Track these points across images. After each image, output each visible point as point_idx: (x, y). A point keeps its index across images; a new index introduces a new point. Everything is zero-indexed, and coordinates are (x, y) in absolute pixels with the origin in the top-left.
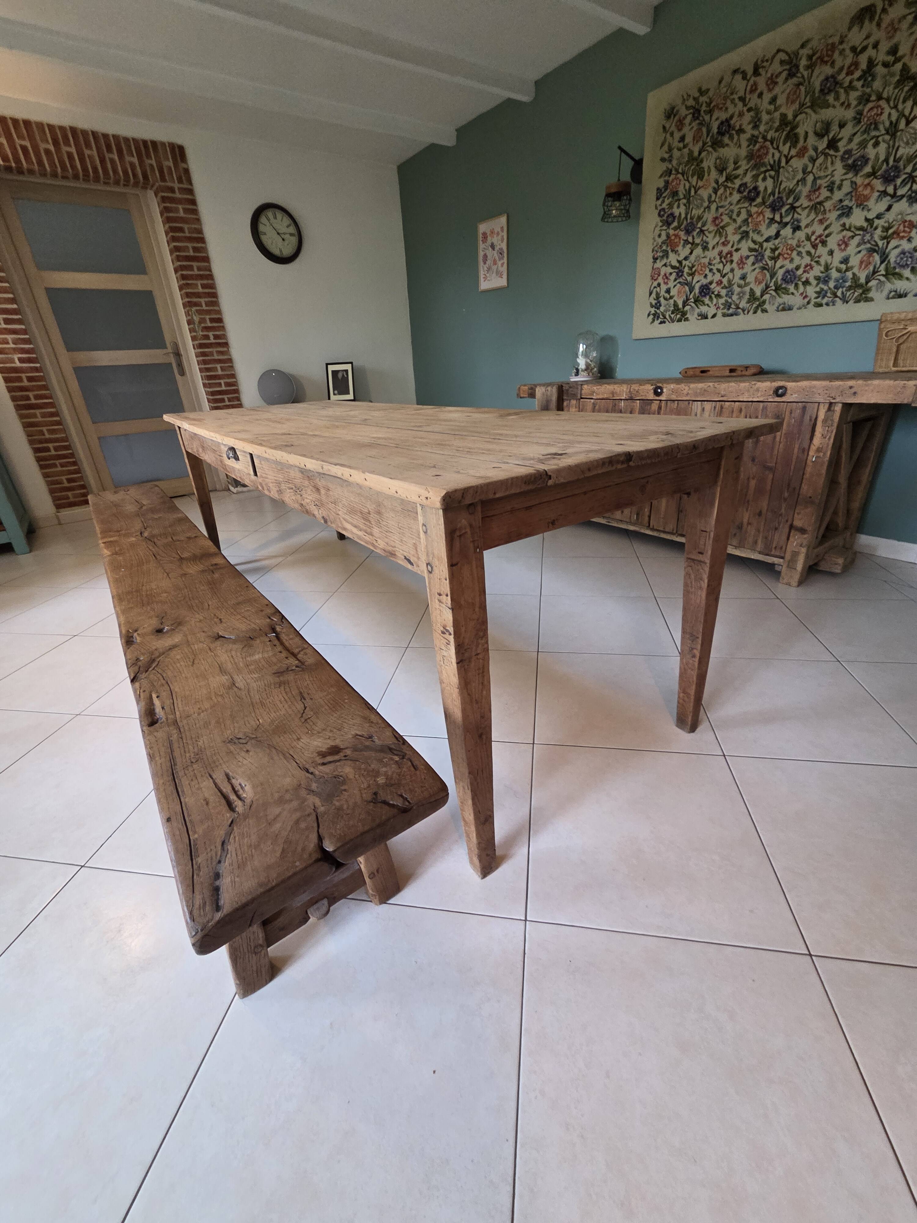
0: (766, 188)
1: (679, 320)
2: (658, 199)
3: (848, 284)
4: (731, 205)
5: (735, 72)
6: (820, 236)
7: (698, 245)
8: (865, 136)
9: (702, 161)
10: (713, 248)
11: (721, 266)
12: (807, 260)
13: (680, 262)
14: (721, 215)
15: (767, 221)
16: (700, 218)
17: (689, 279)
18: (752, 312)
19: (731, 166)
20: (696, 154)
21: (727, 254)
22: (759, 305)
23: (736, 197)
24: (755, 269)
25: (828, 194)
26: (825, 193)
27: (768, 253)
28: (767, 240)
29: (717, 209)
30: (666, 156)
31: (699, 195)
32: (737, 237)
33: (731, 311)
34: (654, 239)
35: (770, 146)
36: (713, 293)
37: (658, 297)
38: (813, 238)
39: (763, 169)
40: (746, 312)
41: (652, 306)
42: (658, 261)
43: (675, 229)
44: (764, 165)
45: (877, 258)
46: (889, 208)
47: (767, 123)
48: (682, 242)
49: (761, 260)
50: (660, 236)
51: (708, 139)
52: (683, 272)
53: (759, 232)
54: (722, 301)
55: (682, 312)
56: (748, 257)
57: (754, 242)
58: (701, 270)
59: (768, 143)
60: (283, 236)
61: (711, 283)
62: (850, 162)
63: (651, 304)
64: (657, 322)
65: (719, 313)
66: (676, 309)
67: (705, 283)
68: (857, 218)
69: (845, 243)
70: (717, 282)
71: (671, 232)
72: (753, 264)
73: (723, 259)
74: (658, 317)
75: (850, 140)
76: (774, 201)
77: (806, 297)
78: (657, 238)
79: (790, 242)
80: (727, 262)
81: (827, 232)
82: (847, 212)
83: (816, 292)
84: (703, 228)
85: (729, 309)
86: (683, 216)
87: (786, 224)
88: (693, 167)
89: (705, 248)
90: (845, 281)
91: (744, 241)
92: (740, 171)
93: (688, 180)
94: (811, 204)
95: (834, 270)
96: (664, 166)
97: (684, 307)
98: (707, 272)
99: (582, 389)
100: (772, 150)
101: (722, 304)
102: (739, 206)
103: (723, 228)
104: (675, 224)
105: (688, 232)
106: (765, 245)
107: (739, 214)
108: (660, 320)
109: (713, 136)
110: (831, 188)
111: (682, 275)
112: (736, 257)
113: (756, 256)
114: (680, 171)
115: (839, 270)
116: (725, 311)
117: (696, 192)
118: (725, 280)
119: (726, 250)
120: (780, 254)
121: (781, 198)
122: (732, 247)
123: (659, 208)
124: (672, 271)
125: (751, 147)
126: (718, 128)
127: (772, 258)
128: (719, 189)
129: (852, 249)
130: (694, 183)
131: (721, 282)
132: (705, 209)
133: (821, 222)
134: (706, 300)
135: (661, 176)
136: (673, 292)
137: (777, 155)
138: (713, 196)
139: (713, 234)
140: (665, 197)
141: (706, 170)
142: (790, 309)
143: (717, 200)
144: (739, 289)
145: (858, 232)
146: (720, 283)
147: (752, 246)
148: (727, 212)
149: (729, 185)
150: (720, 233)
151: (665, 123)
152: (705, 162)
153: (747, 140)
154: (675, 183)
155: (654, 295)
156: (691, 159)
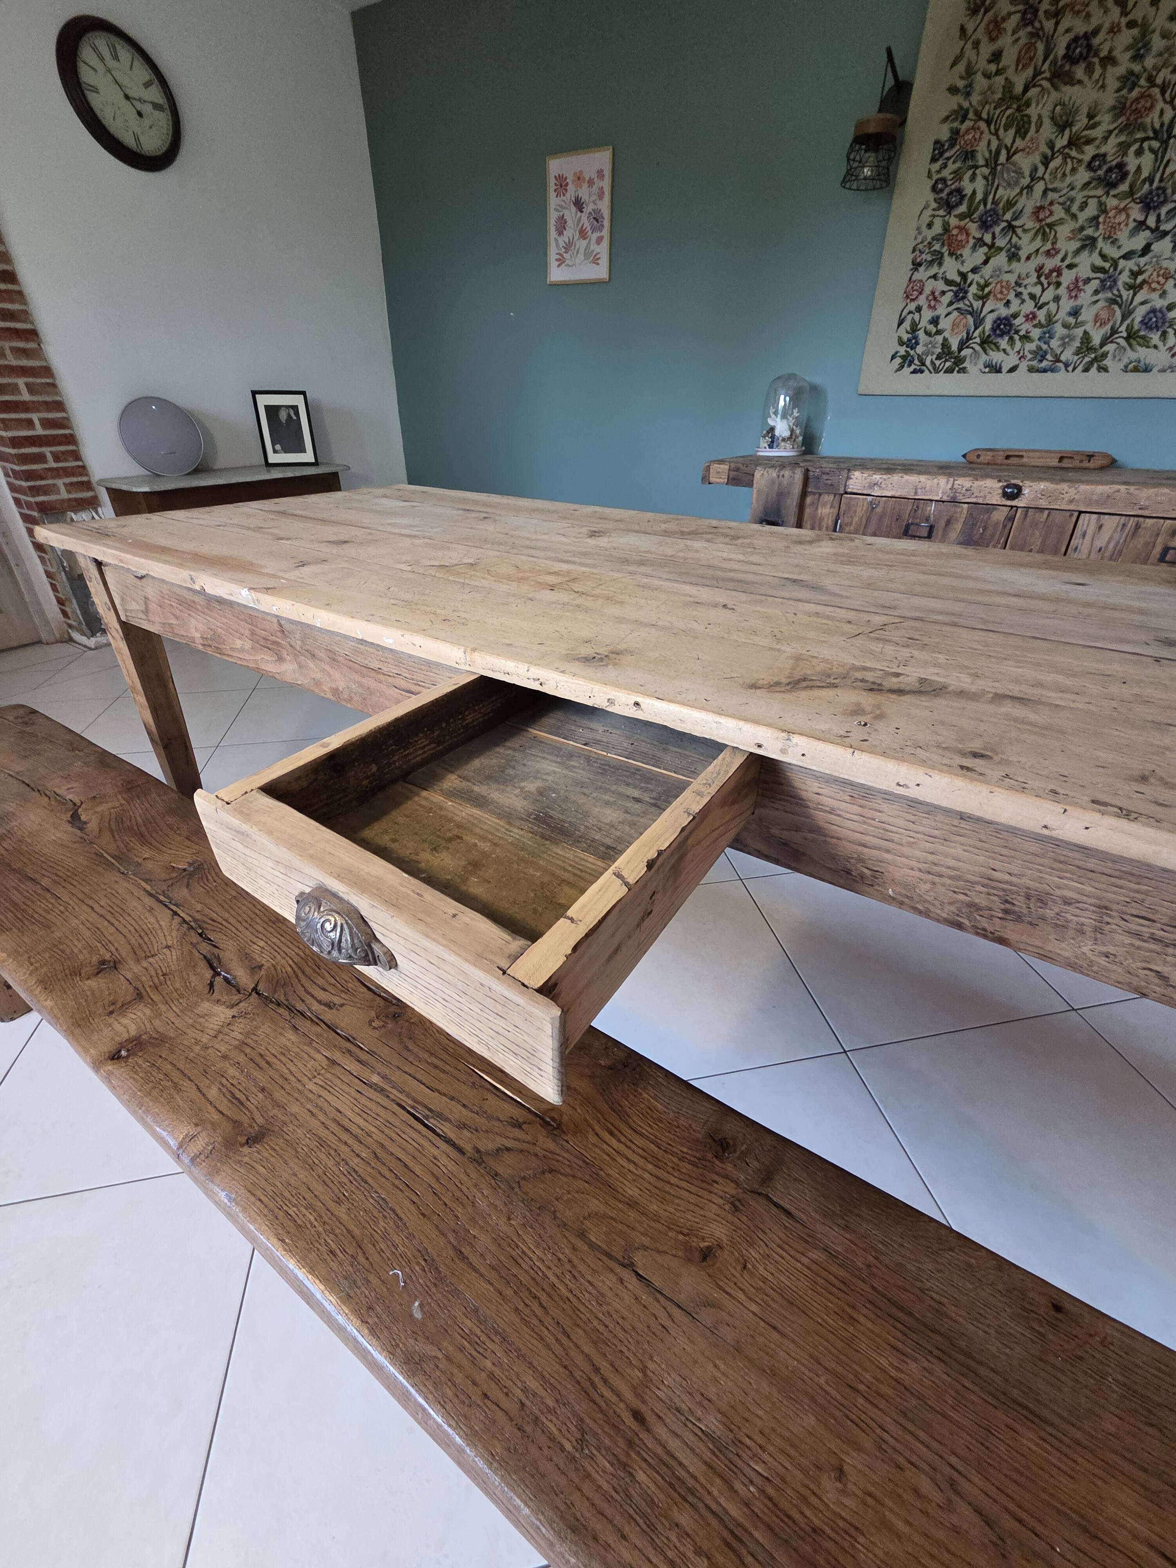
0: (1139, 168)
1: (950, 371)
2: (934, 160)
4: (1072, 189)
7: (1001, 249)
9: (1028, 104)
10: (1028, 258)
11: (1037, 290)
13: (963, 276)
14: (1051, 204)
15: (1132, 225)
16: (1010, 204)
17: (977, 304)
18: (1080, 368)
19: (1082, 121)
20: (1019, 89)
21: (1051, 271)
22: (1096, 359)
23: (1083, 175)
24: (1097, 301)
27: (1125, 278)
28: (1127, 256)
29: (1045, 192)
30: (961, 84)
31: (1014, 164)
32: (1075, 245)
33: (1044, 364)
34: (918, 229)
35: (1159, 96)
36: (1017, 332)
37: (914, 328)
39: (1139, 135)
40: (1070, 368)
41: (901, 343)
42: (922, 269)
43: (961, 217)
44: (1142, 127)
47: (1160, 54)
48: (972, 241)
49: (1111, 288)
50: (930, 226)
51: (1046, 66)
52: (966, 292)
54: (1030, 346)
55: (956, 358)
56: (1088, 280)
57: (1104, 257)
58: (1001, 292)
59: (1156, 91)
60: (139, 106)
61: (1015, 316)
63: (900, 338)
64: (907, 370)
65: (1024, 366)
66: (946, 352)
67: (1003, 316)
70: (1027, 316)
71: (953, 221)
72: (1096, 292)
73: (1043, 279)
74: (911, 363)
76: (1151, 192)
78: (924, 228)
79: (1165, 264)
80: (1049, 284)
84: (1014, 223)
85: (1041, 361)
86: (979, 196)
87: (1165, 234)
88: (1009, 112)
89: (1013, 256)
91: (1085, 254)
92: (1098, 133)
93: (996, 134)
96: (954, 102)
97: (960, 349)
98: (1011, 296)
99: (848, 478)
100: (1160, 104)
101: (1030, 352)
102: (1086, 193)
103: (1051, 226)
104: (963, 208)
105: (985, 226)
106: (1122, 263)
107: (1083, 206)
108: (913, 367)
109: (1054, 62)
111: (963, 298)
112: (1067, 278)
113: (1102, 281)
114: (984, 115)
116: (1035, 363)
117: (1009, 158)
118: (1041, 314)
119: (1050, 264)
120: (1144, 282)
121: (1164, 190)
122: (1063, 260)
123: (935, 177)
124: (947, 288)
125: (1124, 92)
126: (1068, 48)
127: (1130, 287)
128: (1053, 158)
130: (1008, 141)
131: (1035, 317)
132: (1022, 190)
134: (1003, 343)
135: (946, 119)
136: (944, 324)
137: (1169, 114)
138: (1041, 169)
139: (1030, 235)
140: (948, 159)
141: (1034, 119)
142: (1147, 369)
143: (1047, 176)
144: (1065, 331)
146: (1031, 317)
148: (1061, 200)
149: (1074, 153)
150: (1044, 234)
151: (965, 20)
152: (1033, 105)
153: (1118, 79)
154: (970, 136)
155: (907, 325)
156: (1009, 96)
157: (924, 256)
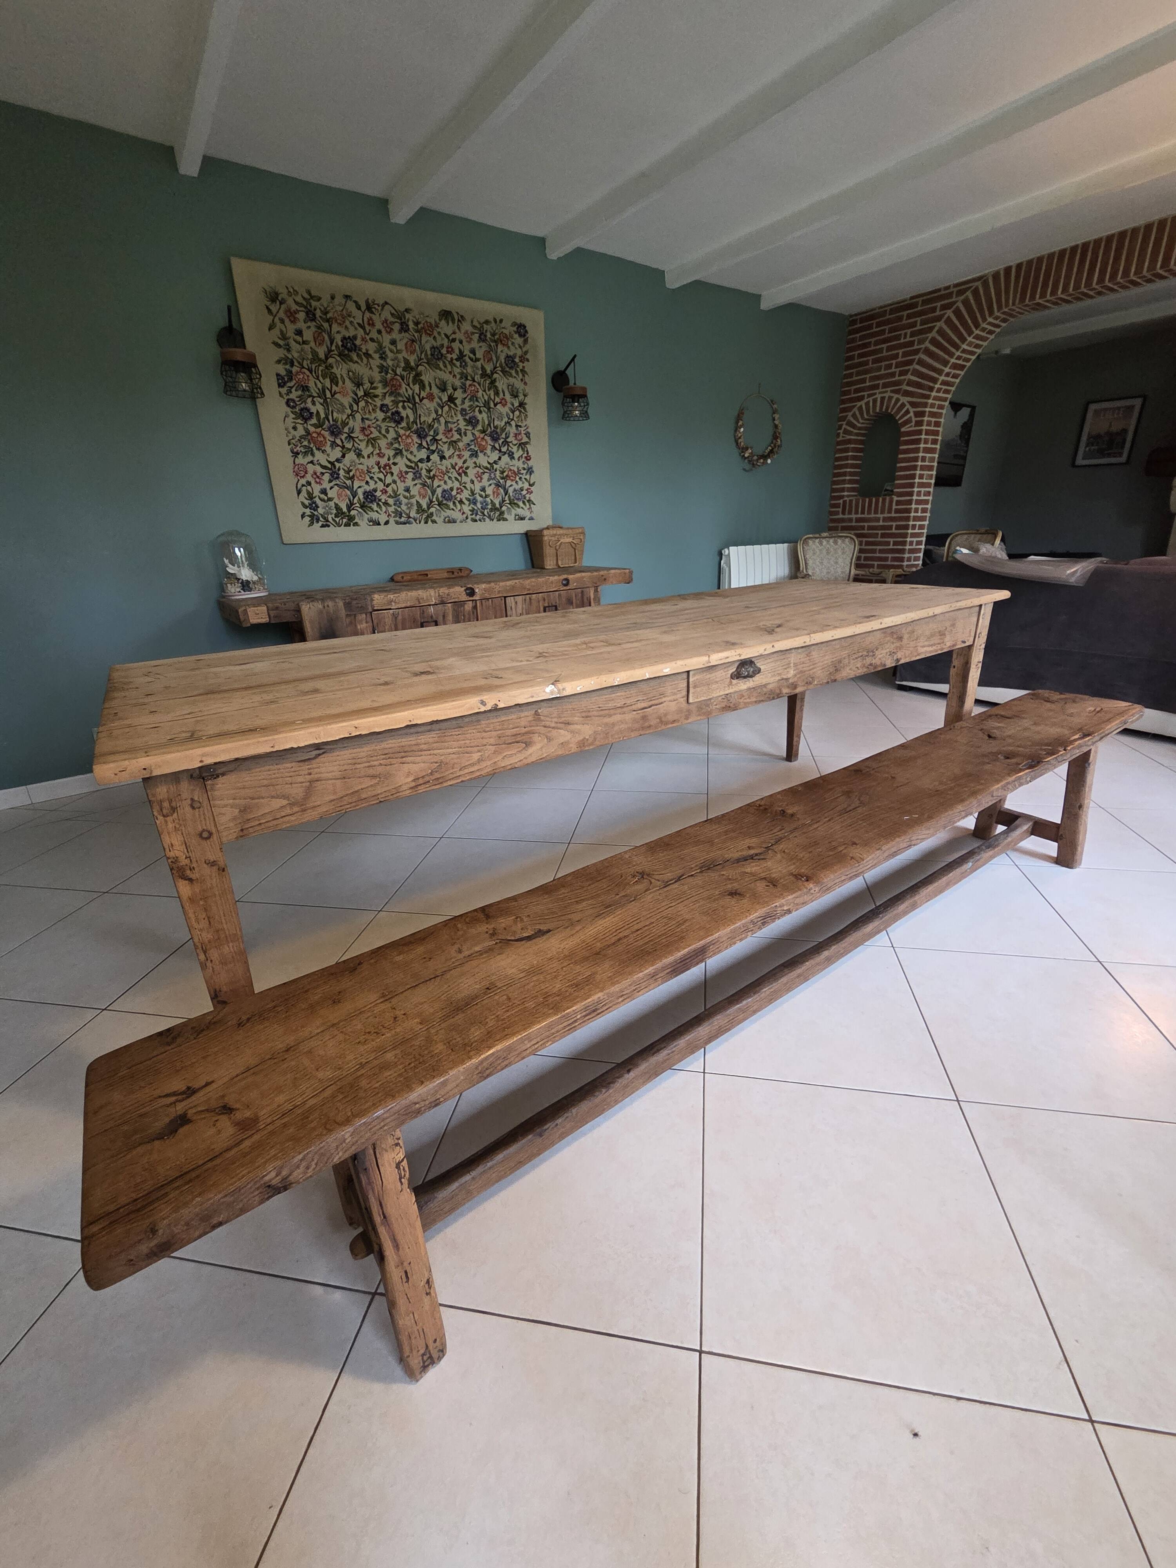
0: (407, 416)
1: (347, 525)
2: (281, 386)
3: (489, 507)
4: (377, 420)
5: (347, 297)
6: (461, 468)
7: (350, 450)
8: (472, 403)
9: (331, 366)
10: (369, 457)
11: (381, 476)
12: (457, 484)
13: (332, 463)
14: (369, 427)
15: (416, 445)
16: (344, 424)
17: (349, 482)
18: (423, 522)
19: (367, 385)
20: (322, 356)
21: (385, 465)
22: (428, 517)
23: (380, 415)
24: (416, 484)
25: (459, 437)
26: (456, 435)
27: (424, 472)
28: (421, 461)
29: (363, 419)
30: (280, 342)
31: (336, 399)
32: (391, 452)
33: (403, 519)
34: (288, 430)
35: (401, 381)
36: (380, 500)
37: (310, 496)
38: (456, 466)
39: (400, 398)
40: (418, 521)
41: (306, 507)
42: (300, 456)
43: (315, 426)
44: (399, 395)
45: (502, 491)
46: (500, 458)
48: (329, 443)
49: (419, 478)
50: (295, 428)
51: (333, 348)
52: (338, 474)
53: (411, 453)
54: (391, 509)
55: (348, 516)
56: (406, 473)
57: (409, 460)
58: (361, 476)
59: (398, 377)
61: (375, 490)
62: (467, 418)
63: (302, 503)
64: (318, 525)
65: (392, 520)
66: (339, 512)
67: (368, 490)
69: (478, 476)
70: (381, 491)
71: (311, 429)
72: (414, 479)
73: (382, 469)
74: (318, 520)
75: (463, 402)
76: (418, 429)
77: (464, 513)
78: (292, 431)
79: (440, 467)
80: (387, 473)
81: (465, 465)
82: (475, 454)
83: (470, 510)
84: (352, 435)
85: (401, 518)
86: (323, 416)
87: (433, 452)
88: (321, 368)
89: (359, 455)
90: (487, 504)
91: (400, 459)
92: (378, 392)
93: (318, 379)
94: (449, 441)
95: (477, 495)
96: (281, 353)
97: (349, 511)
98: (368, 479)
100: (403, 386)
101: (393, 512)
102: (386, 424)
103: (374, 439)
104: (314, 421)
105: (334, 434)
106: (420, 465)
107: (387, 431)
108: (320, 523)
109: (337, 347)
110: (459, 432)
111: (338, 478)
112: (395, 470)
113: (414, 473)
114: (305, 366)
115: (481, 496)
116: (397, 519)
117: (332, 396)
118: (389, 489)
119: (383, 461)
120: (434, 475)
121: (424, 429)
122: (389, 460)
123: (286, 397)
124: (324, 471)
125: (383, 374)
126: (342, 341)
127: (429, 478)
128: (359, 401)
129: (485, 482)
130: (328, 385)
131: (386, 492)
132: (348, 416)
133: (460, 456)
134: (374, 506)
135: (279, 362)
136: (331, 494)
137: (410, 392)
138: (355, 406)
139: (364, 442)
140: (291, 387)
141: (339, 376)
142: (454, 521)
143: (360, 411)
144: (406, 501)
145: (486, 470)
146: (384, 492)
147: (409, 463)
148: (374, 426)
149: (370, 400)
150: (372, 443)
151: (268, 303)
152: (335, 368)
153: (378, 367)
154: (301, 376)
155: (304, 494)
156: (315, 357)
157: (301, 449)
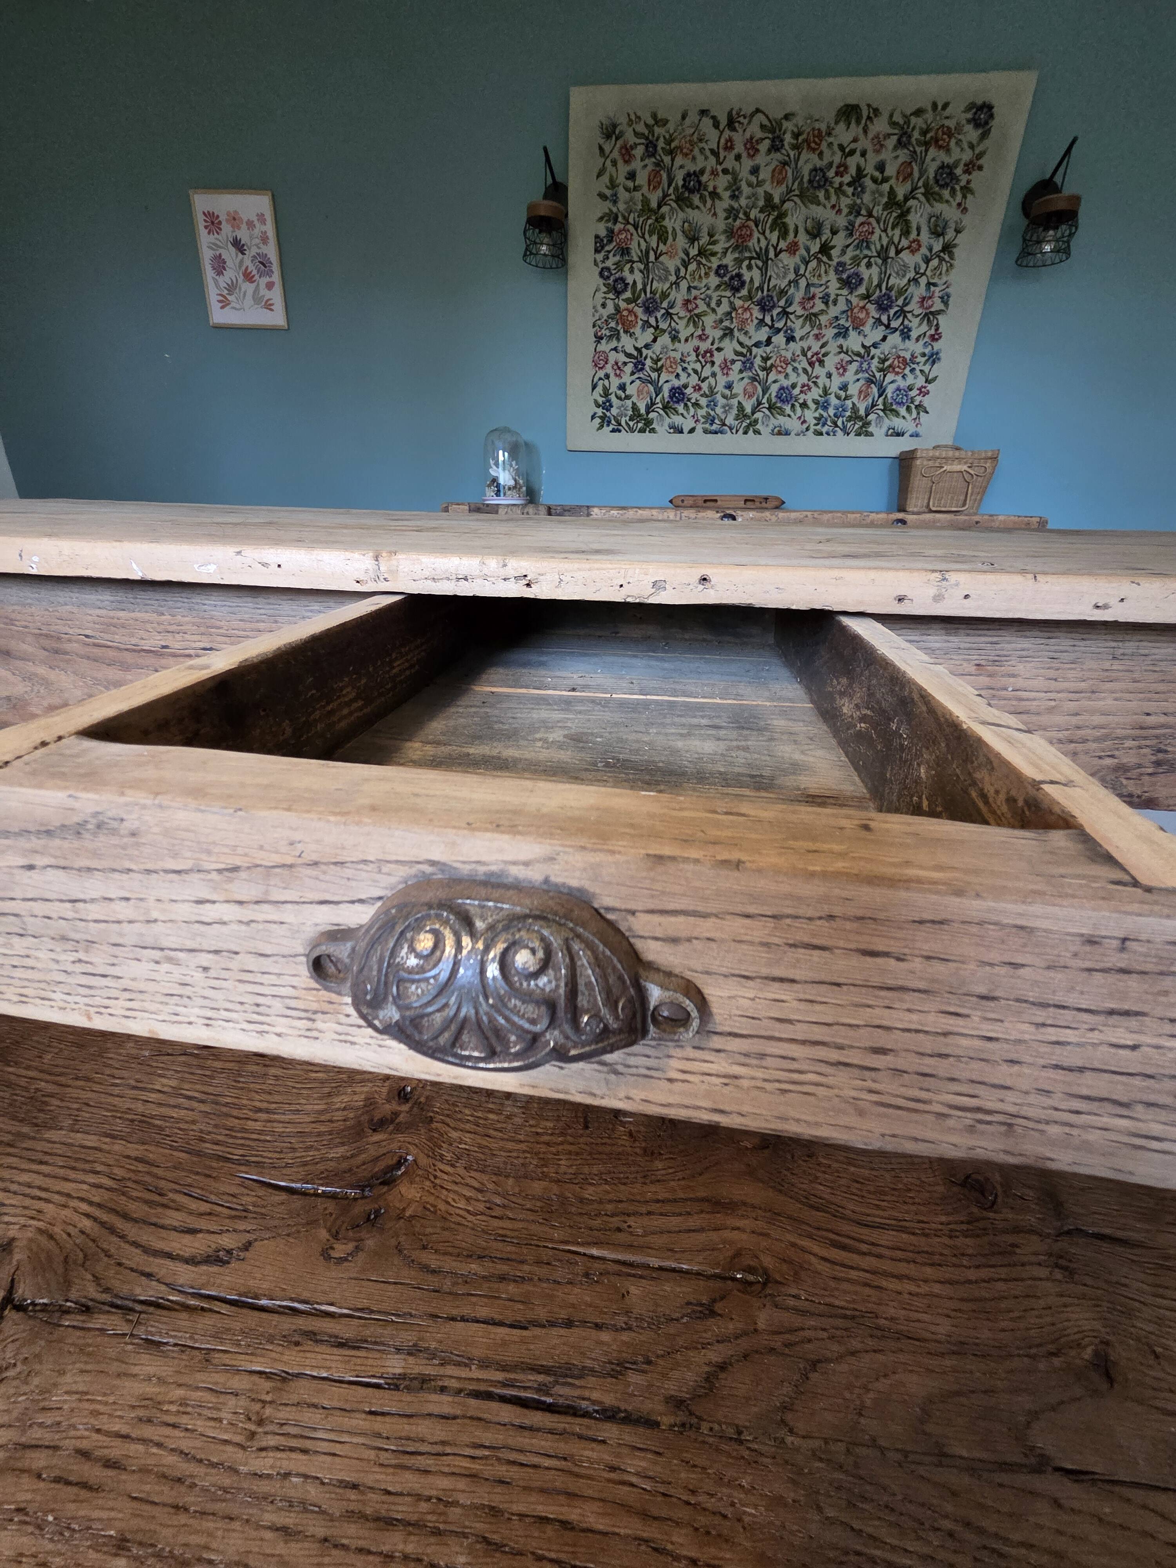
0: (752, 280)
1: (642, 431)
2: (597, 251)
3: (848, 414)
4: (708, 289)
5: (703, 112)
6: (817, 354)
7: (665, 331)
8: (858, 252)
9: (663, 217)
10: (686, 340)
11: (698, 367)
12: (803, 379)
13: (639, 350)
14: (695, 298)
15: (756, 322)
16: (665, 295)
17: (654, 375)
18: (741, 431)
19: (704, 239)
20: (654, 205)
21: (706, 352)
22: (750, 425)
23: (714, 280)
24: (743, 378)
25: (823, 307)
26: (819, 306)
27: (758, 361)
28: (757, 345)
29: (689, 288)
30: (608, 193)
31: (662, 263)
32: (718, 333)
33: (714, 427)
34: (594, 307)
35: (754, 228)
36: (689, 400)
37: (606, 393)
38: (809, 354)
39: (747, 254)
40: (734, 431)
41: (598, 406)
42: (603, 341)
43: (628, 301)
44: (747, 249)
45: (875, 390)
46: (884, 339)
47: (748, 198)
48: (640, 323)
49: (750, 369)
50: (604, 305)
51: (671, 191)
52: (644, 365)
53: (746, 333)
54: (701, 412)
55: (645, 420)
56: (733, 362)
57: (741, 344)
58: (671, 367)
59: (751, 224)
61: (686, 386)
62: (844, 276)
63: (596, 402)
64: (607, 429)
65: (699, 428)
66: (636, 414)
67: (676, 386)
68: (854, 342)
69: (842, 368)
70: (694, 387)
71: (623, 305)
72: (741, 371)
73: (700, 358)
74: (609, 423)
75: (843, 252)
76: (763, 298)
77: (804, 422)
78: (599, 308)
79: (783, 353)
80: (706, 362)
81: (823, 351)
82: (843, 333)
83: (815, 418)
84: (671, 311)
85: (711, 424)
86: (640, 286)
87: (778, 331)
88: (650, 222)
89: (675, 338)
90: (844, 410)
91: (727, 340)
92: (718, 248)
93: (643, 237)
94: (806, 313)
95: (833, 396)
96: (606, 207)
97: (648, 413)
98: (679, 370)
100: (756, 235)
101: (703, 417)
102: (719, 293)
103: (698, 316)
104: (628, 294)
105: (648, 311)
106: (755, 350)
107: (719, 303)
108: (611, 427)
109: (676, 189)
110: (825, 299)
111: (642, 369)
112: (718, 358)
113: (744, 363)
114: (631, 220)
115: (838, 397)
116: (707, 426)
117: (656, 258)
118: (705, 386)
119: (704, 346)
120: (772, 365)
121: (772, 297)
122: (712, 344)
123: (601, 266)
124: (628, 360)
125: (730, 220)
126: (684, 180)
127: (764, 369)
128: (689, 263)
129: (850, 376)
130: (654, 244)
131: (700, 389)
132: (672, 285)
133: (817, 337)
134: (680, 408)
135: (601, 219)
136: (630, 390)
137: (763, 243)
138: (683, 270)
139: (685, 320)
140: (609, 252)
141: (670, 231)
142: (787, 433)
143: (688, 276)
144: (724, 401)
145: (855, 358)
146: (697, 388)
147: (739, 348)
148: (702, 296)
149: (704, 261)
150: (694, 322)
151: (602, 141)
152: (667, 219)
153: (725, 210)
154: (623, 236)
155: (599, 389)
156: (646, 209)
157: (603, 331)
